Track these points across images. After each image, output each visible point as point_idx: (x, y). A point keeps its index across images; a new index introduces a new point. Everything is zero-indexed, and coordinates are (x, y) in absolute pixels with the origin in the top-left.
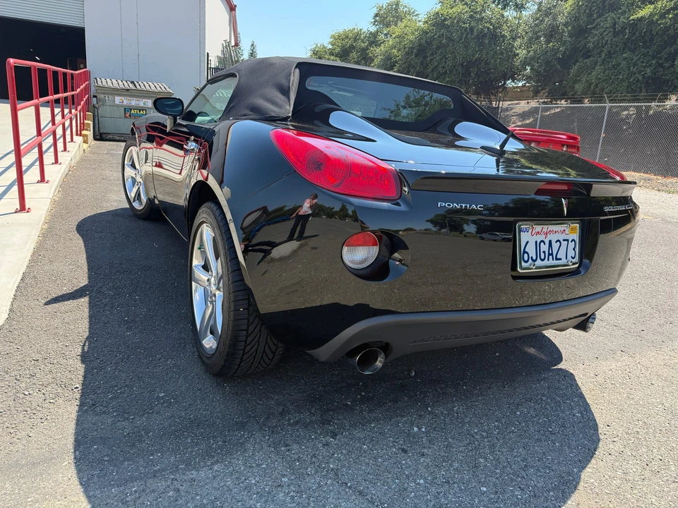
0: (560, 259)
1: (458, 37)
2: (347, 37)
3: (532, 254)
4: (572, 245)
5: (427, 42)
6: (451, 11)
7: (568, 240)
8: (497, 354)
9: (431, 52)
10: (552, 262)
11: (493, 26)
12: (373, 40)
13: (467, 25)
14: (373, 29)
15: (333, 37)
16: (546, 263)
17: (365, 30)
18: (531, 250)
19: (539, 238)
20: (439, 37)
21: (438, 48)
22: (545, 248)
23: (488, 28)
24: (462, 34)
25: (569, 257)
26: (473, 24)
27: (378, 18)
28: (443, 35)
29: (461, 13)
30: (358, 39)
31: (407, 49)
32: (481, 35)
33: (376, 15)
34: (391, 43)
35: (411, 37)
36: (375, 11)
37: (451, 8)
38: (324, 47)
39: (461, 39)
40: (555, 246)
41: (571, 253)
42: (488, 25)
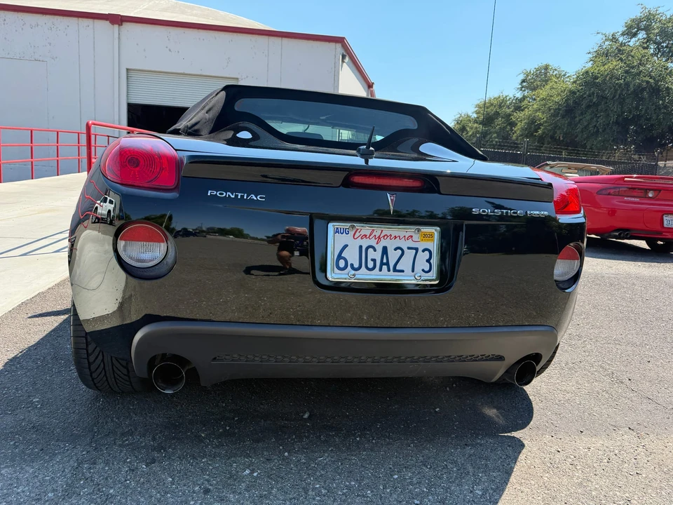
0: (402, 271)
1: (611, 94)
2: (492, 105)
3: (353, 260)
5: (575, 102)
6: (602, 69)
7: (417, 249)
9: (580, 112)
10: (386, 273)
11: (654, 79)
12: (518, 106)
13: (622, 81)
14: (519, 95)
15: (478, 106)
16: (376, 273)
17: (511, 96)
18: (351, 256)
20: (589, 96)
21: (589, 107)
22: (377, 255)
23: (648, 82)
24: (616, 91)
25: (418, 268)
26: (629, 79)
27: (524, 84)
28: (593, 93)
29: (613, 69)
30: (504, 106)
31: (552, 111)
32: (639, 90)
33: (523, 81)
34: (535, 106)
35: (557, 99)
36: (522, 77)
37: (604, 65)
38: (468, 116)
39: (614, 96)
41: (422, 265)
42: (647, 79)
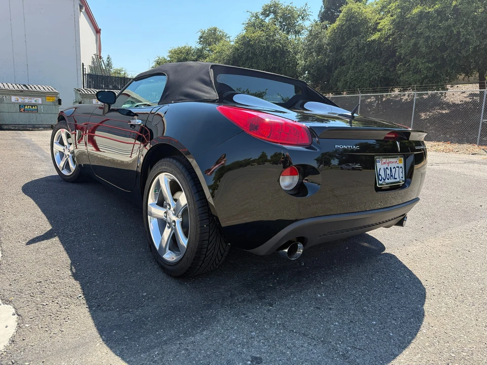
0: (396, 179)
1: (259, 52)
2: (181, 52)
3: (383, 176)
4: (401, 169)
5: (238, 56)
6: (253, 35)
7: (398, 167)
8: (347, 248)
9: (242, 63)
10: (392, 180)
11: (282, 45)
12: (200, 55)
13: (265, 45)
14: (199, 47)
15: (170, 52)
16: (390, 181)
17: (193, 47)
18: (382, 173)
19: (385, 166)
20: (247, 52)
21: (247, 60)
22: (388, 172)
23: (279, 46)
24: (262, 50)
25: (400, 178)
26: (269, 43)
27: (202, 39)
28: (249, 51)
29: (260, 36)
30: (189, 54)
31: (225, 61)
32: (274, 52)
33: (201, 37)
34: (214, 56)
35: (228, 53)
36: (200, 34)
37: (253, 33)
38: (165, 59)
39: (261, 54)
40: (393, 170)
41: (401, 175)
42: (279, 44)
